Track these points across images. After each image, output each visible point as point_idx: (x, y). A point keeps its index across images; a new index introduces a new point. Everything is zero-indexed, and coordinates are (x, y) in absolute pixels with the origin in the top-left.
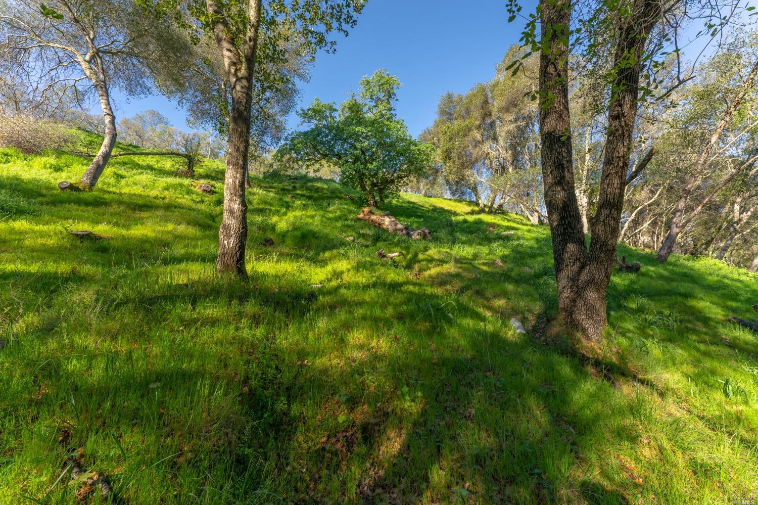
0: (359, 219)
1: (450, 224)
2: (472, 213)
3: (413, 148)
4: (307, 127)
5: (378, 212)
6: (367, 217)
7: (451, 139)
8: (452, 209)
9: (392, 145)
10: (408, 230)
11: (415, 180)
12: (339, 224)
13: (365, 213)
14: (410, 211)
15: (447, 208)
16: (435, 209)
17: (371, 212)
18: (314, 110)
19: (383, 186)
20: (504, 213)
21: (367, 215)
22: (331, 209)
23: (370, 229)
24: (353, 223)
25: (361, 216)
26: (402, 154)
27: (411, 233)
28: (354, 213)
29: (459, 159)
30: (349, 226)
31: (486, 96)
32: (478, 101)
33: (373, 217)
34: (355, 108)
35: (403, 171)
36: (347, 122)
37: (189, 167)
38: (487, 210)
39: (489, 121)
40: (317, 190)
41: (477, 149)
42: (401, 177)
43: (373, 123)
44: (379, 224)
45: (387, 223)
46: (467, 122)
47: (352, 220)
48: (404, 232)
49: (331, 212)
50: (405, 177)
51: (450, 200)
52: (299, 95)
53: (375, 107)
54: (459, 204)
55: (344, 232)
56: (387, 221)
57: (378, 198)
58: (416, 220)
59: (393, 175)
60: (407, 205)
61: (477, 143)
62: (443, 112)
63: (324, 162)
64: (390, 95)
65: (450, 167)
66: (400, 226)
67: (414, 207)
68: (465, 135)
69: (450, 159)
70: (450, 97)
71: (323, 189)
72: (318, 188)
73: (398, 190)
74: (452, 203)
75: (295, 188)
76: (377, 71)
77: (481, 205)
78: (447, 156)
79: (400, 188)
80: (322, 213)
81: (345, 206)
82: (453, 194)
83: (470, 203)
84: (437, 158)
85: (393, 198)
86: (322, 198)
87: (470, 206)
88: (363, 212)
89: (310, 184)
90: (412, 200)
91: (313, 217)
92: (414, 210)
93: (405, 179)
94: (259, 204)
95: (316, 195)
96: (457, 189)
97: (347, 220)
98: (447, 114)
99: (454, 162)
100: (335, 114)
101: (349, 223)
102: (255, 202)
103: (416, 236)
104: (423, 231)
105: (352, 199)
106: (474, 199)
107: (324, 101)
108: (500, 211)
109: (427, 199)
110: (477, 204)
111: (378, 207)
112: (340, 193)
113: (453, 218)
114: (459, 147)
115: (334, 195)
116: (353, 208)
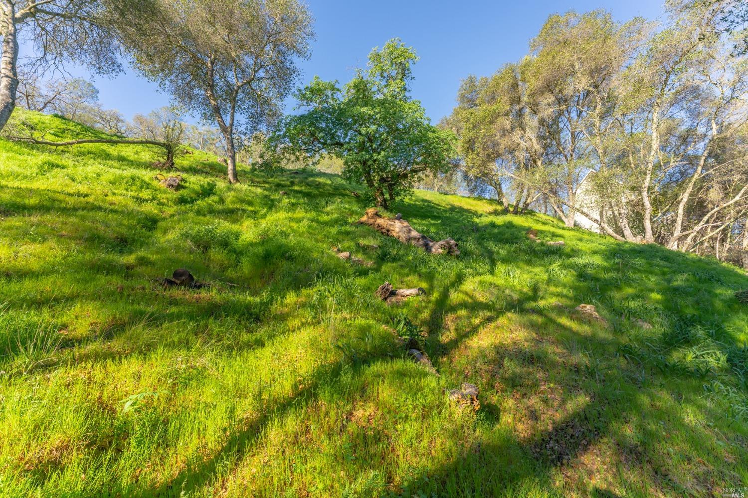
0: (362, 223)
1: (476, 229)
2: (496, 213)
3: (430, 135)
4: (304, 110)
5: (386, 214)
6: (372, 221)
7: (474, 127)
8: (472, 208)
9: (407, 131)
10: (426, 241)
11: (431, 175)
12: (334, 230)
13: (370, 215)
14: (425, 211)
15: (466, 207)
16: (453, 209)
17: (377, 215)
18: (311, 90)
19: (393, 182)
20: (531, 213)
21: (373, 218)
22: (328, 209)
23: (374, 238)
24: (353, 229)
25: (364, 219)
26: (418, 143)
27: (431, 244)
28: (357, 214)
29: (484, 149)
30: (347, 233)
31: (515, 78)
32: (506, 85)
33: (380, 221)
34: (361, 88)
35: (417, 164)
36: (351, 103)
37: (168, 159)
38: (511, 209)
39: (517, 107)
40: (318, 186)
41: (506, 139)
42: (415, 171)
43: (382, 103)
44: (388, 231)
45: (397, 230)
46: (494, 107)
47: (352, 224)
48: (421, 242)
49: (328, 214)
50: (420, 171)
51: (469, 197)
52: (299, 77)
53: (386, 86)
54: (479, 203)
55: (340, 242)
56: (398, 227)
57: (387, 196)
58: (432, 222)
59: (405, 169)
60: (422, 203)
61: (505, 132)
62: (463, 98)
63: (324, 152)
64: (404, 72)
65: (473, 159)
66: (414, 233)
67: (429, 206)
68: (492, 122)
69: (473, 151)
70: (472, 81)
71: (326, 184)
72: (320, 183)
73: (411, 186)
74: (471, 201)
75: (293, 183)
76: (389, 41)
77: (506, 204)
78: (470, 147)
79: (413, 183)
80: (313, 214)
81: (347, 206)
82: (472, 191)
83: (491, 201)
84: (458, 147)
85: (405, 195)
86: (322, 195)
87: (491, 204)
88: (367, 214)
89: (311, 179)
90: (427, 198)
91: (299, 221)
92: (429, 209)
93: (420, 174)
94: (233, 202)
95: (316, 192)
96: (476, 186)
97: (346, 223)
98: (469, 100)
99: (478, 154)
100: (338, 95)
101: (348, 228)
102: (229, 200)
103: (437, 249)
104: (448, 243)
105: (357, 197)
106: (497, 198)
107: (325, 80)
108: (526, 211)
109: (444, 197)
110: (501, 203)
111: (386, 207)
112: (344, 190)
113: (476, 220)
114: (485, 136)
115: (337, 192)
116: (355, 208)
